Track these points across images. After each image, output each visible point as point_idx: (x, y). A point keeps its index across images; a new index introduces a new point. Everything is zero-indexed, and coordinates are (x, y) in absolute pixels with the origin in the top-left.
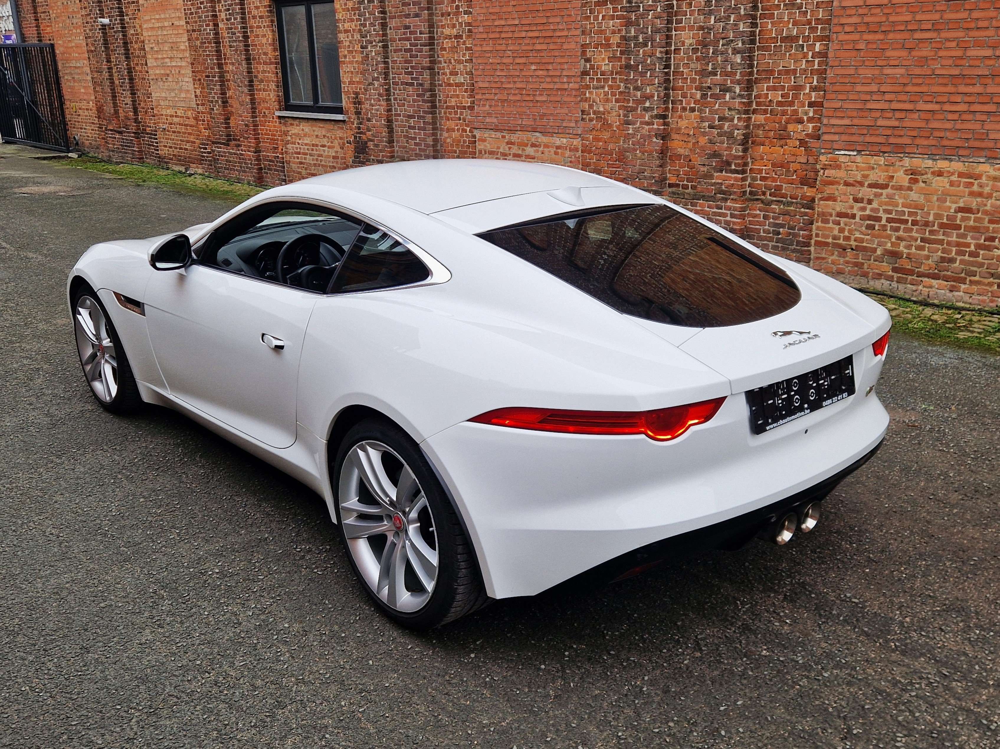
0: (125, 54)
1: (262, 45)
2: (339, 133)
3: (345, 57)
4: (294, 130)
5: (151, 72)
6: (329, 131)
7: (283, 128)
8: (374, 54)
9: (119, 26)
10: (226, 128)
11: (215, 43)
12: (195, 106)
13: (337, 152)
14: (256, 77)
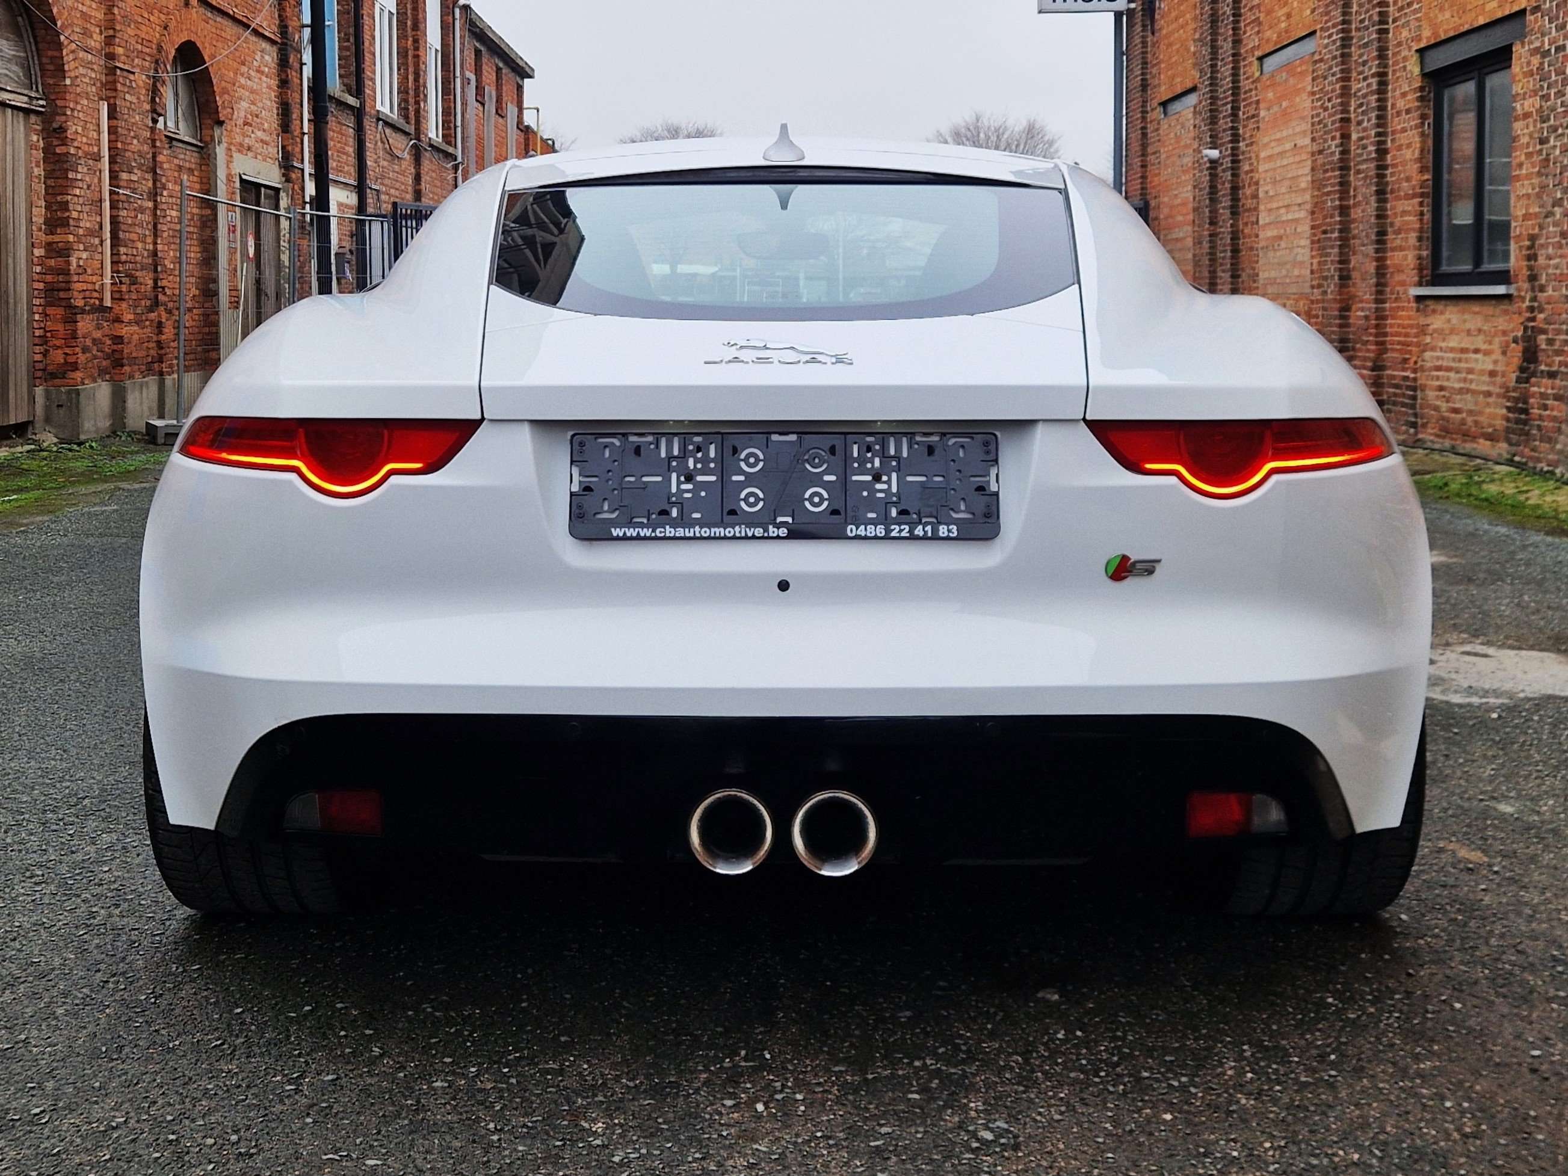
0: (1232, 207)
1: (1404, 163)
2: (1502, 323)
3: (1520, 165)
4: (1437, 322)
5: (1262, 235)
6: (1487, 318)
7: (1422, 321)
8: (1558, 152)
9: (1229, 159)
10: (1341, 326)
11: (1341, 169)
12: (1308, 290)
13: (1495, 362)
14: (1392, 224)
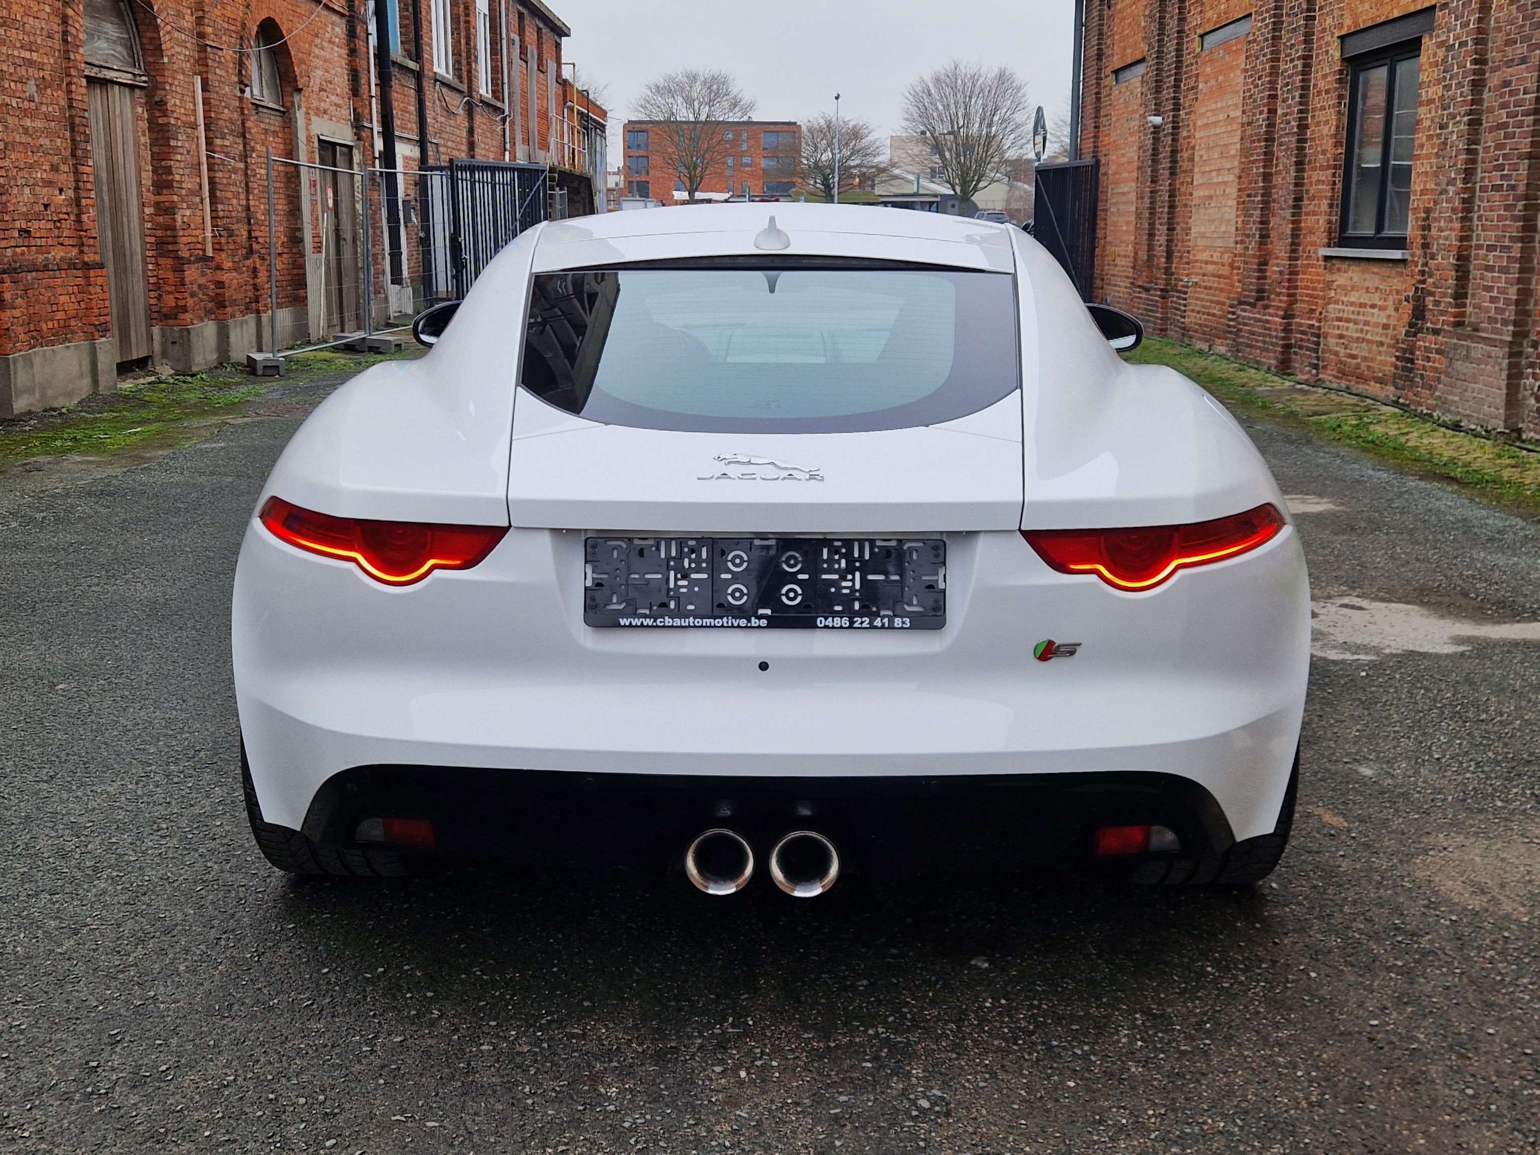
0: (1170, 168)
1: (1321, 138)
2: (1397, 283)
3: (1422, 146)
4: (1341, 279)
5: (1195, 194)
6: (1384, 279)
7: (1329, 277)
8: (1455, 137)
9: (1170, 126)
10: (1259, 278)
11: (1266, 140)
12: (1233, 245)
13: (1389, 317)
14: (1307, 191)
